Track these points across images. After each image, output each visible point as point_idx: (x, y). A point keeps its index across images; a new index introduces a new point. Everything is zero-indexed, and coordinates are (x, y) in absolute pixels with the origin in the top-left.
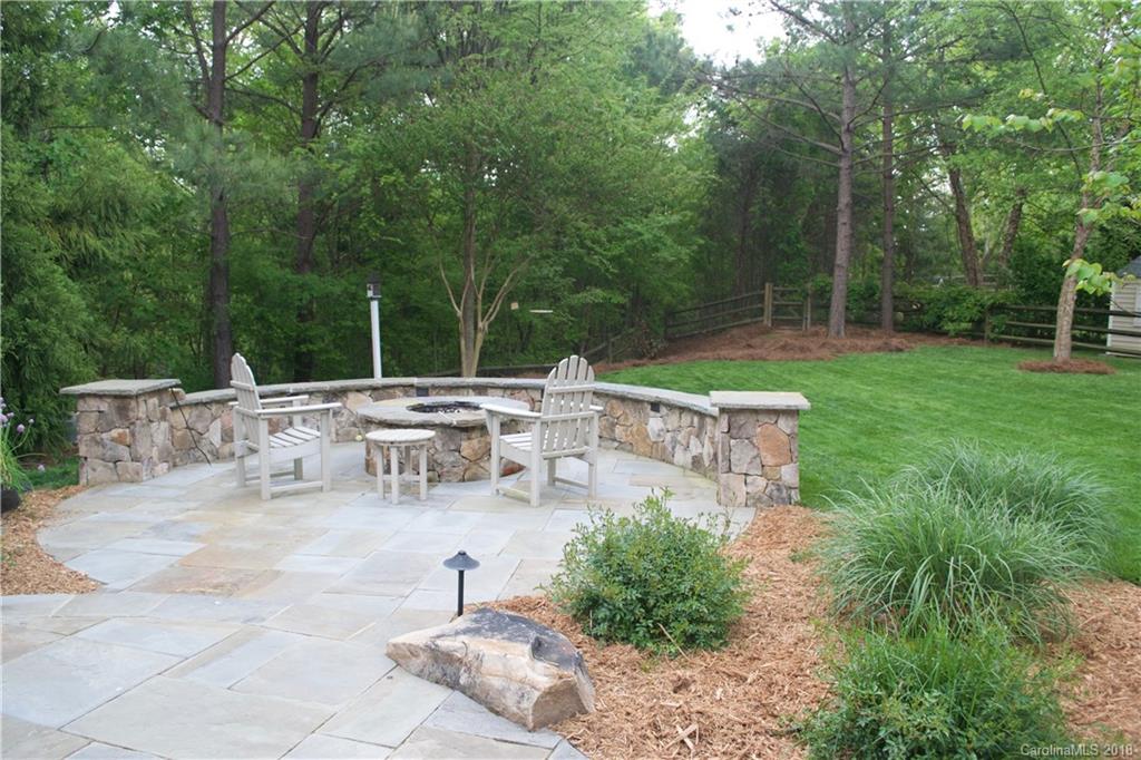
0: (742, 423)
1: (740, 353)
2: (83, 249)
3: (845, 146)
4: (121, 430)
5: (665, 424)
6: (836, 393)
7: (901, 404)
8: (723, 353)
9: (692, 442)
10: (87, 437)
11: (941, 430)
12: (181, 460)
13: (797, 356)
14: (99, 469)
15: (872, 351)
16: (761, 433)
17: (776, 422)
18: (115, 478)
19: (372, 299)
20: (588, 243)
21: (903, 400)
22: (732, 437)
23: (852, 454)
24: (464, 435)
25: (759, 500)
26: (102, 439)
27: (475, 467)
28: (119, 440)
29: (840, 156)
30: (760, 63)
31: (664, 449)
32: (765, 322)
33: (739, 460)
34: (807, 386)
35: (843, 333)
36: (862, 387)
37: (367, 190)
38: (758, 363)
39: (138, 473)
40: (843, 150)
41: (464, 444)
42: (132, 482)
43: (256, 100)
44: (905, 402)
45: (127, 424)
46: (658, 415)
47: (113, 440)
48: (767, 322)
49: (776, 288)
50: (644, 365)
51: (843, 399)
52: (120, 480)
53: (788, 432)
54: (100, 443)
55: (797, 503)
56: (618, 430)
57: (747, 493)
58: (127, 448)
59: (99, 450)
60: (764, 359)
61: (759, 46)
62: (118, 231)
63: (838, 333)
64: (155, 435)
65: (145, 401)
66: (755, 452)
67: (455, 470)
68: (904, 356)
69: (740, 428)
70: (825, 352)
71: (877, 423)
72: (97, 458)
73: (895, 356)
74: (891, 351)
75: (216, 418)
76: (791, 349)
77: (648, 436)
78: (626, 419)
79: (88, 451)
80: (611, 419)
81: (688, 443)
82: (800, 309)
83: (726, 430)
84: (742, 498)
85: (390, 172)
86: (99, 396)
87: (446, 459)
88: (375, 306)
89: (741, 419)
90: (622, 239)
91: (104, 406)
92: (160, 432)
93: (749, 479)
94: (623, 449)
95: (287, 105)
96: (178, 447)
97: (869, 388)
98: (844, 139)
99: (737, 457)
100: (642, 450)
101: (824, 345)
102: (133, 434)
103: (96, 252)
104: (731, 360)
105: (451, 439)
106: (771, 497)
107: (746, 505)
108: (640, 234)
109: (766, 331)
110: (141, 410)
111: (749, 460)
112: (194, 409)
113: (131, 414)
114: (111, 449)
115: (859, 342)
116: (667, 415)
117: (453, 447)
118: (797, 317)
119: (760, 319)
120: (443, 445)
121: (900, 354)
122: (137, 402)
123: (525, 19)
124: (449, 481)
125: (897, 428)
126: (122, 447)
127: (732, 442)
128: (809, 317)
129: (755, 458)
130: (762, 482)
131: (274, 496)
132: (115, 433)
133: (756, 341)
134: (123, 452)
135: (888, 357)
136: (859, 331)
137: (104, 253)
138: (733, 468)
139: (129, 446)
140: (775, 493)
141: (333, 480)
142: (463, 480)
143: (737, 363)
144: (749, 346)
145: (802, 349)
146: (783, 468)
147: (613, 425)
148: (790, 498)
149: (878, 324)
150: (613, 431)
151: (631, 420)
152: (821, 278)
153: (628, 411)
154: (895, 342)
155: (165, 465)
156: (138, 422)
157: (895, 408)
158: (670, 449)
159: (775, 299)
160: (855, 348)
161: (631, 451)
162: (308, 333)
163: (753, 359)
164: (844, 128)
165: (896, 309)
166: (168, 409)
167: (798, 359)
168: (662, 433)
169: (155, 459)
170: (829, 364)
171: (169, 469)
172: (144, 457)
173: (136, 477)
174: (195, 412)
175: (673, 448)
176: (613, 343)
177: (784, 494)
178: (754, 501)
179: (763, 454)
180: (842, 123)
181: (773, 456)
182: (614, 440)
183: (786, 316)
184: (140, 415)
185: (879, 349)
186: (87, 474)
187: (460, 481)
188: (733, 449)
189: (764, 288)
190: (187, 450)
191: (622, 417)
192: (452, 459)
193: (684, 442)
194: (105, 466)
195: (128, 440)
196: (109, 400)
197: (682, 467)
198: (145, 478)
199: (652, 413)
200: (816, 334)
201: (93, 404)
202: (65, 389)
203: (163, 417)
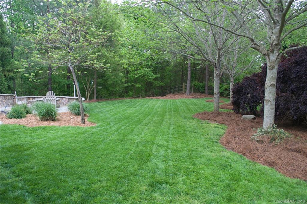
35: (189, 95)
48: (184, 92)
49: (185, 85)
88: (74, 86)
159: (185, 87)
189: (183, 85)
203: (12, 99)
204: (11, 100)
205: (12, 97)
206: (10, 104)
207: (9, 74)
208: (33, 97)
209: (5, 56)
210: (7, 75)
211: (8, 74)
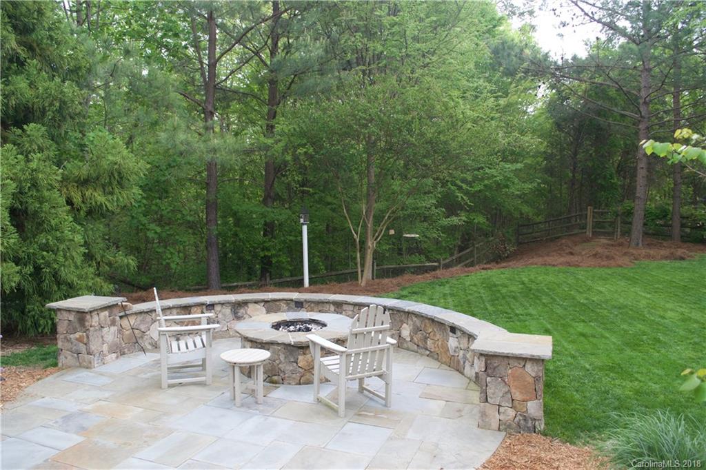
0: (495, 365)
1: (562, 259)
2: (93, 203)
3: (643, 114)
4: (81, 334)
5: (459, 344)
6: (621, 300)
7: (670, 314)
8: (549, 259)
9: (475, 361)
10: (62, 336)
11: (695, 343)
12: (129, 350)
13: (603, 263)
14: (69, 357)
15: (661, 259)
16: (511, 374)
17: (524, 366)
18: (78, 364)
19: (303, 224)
20: (458, 182)
21: (672, 310)
22: (488, 375)
23: (612, 369)
24: (301, 351)
25: (509, 426)
26: (70, 338)
27: (308, 374)
28: (80, 340)
29: (639, 121)
30: (584, 58)
31: (458, 362)
32: (588, 233)
33: (493, 394)
34: (601, 292)
35: (640, 245)
36: (643, 294)
37: (289, 158)
38: (572, 269)
39: (90, 363)
40: (641, 117)
41: (300, 358)
42: (87, 368)
43: (242, 96)
44: (673, 311)
45: (84, 330)
46: (455, 336)
47: (77, 339)
48: (589, 234)
49: (595, 210)
50: (489, 269)
51: (626, 306)
52: (81, 366)
53: (533, 375)
54: (69, 341)
55: (540, 432)
56: (429, 342)
57: (500, 420)
58: (85, 346)
59: (68, 345)
60: (577, 266)
61: (587, 45)
62: (116, 190)
63: (638, 244)
64: (106, 336)
65: (98, 314)
66: (506, 389)
67: (294, 376)
68: (684, 264)
69: (495, 368)
70: (626, 260)
71: (644, 333)
72: (68, 350)
73: (678, 264)
74: (676, 259)
75: (155, 322)
76: (601, 257)
77: (448, 350)
78: (434, 335)
79: (63, 345)
80: (425, 334)
81: (473, 362)
82: (612, 224)
83: (483, 370)
84: (495, 425)
85: (304, 146)
86: (69, 311)
87: (287, 368)
88: (305, 228)
89: (496, 362)
90: (482, 179)
91: (72, 317)
92: (110, 334)
93: (502, 410)
94: (433, 357)
95: (260, 99)
96: (126, 342)
97: (649, 296)
98: (641, 109)
99: (492, 391)
100: (444, 360)
101: (625, 254)
102: (88, 337)
103: (101, 204)
104: (554, 265)
105: (291, 354)
106: (518, 424)
107: (499, 429)
108: (494, 176)
109: (587, 240)
110: (94, 320)
111: (501, 395)
112: (139, 316)
113: (87, 324)
114: (75, 345)
115: (652, 252)
116: (460, 337)
117: (292, 360)
118: (610, 230)
119: (584, 231)
120: (285, 357)
121: (682, 262)
122: (91, 316)
123: (396, 40)
124: (290, 384)
125: (659, 341)
126: (81, 345)
127: (489, 379)
128: (619, 230)
129: (506, 393)
130: (512, 413)
131: (171, 386)
132: (77, 335)
133: (577, 249)
134: (82, 348)
135: (672, 264)
136: (655, 241)
137: (106, 206)
138: (489, 399)
139: (86, 344)
140: (522, 422)
141: (213, 376)
142: (300, 384)
143: (556, 268)
144: (572, 254)
145: (608, 258)
146: (529, 404)
147: (426, 338)
148: (535, 427)
149: (668, 237)
150: (426, 343)
151: (438, 337)
152: (627, 204)
153: (435, 330)
154: (680, 252)
155: (114, 355)
156: (91, 329)
157: (664, 318)
158: (462, 363)
159: (594, 217)
160: (648, 256)
161: (437, 359)
162: (265, 245)
163: (570, 266)
164: (641, 101)
165: (683, 226)
166: (118, 318)
167: (604, 266)
168: (457, 350)
169: (106, 351)
170: (625, 271)
171: (117, 357)
172: (96, 351)
173: (89, 365)
174: (140, 318)
175: (464, 363)
176: (477, 248)
177: (530, 424)
178: (504, 427)
179: (513, 391)
180: (641, 98)
181: (521, 393)
182: (426, 349)
183: (601, 229)
184: (93, 324)
185: (666, 258)
186: (62, 360)
187: (297, 384)
188: (488, 384)
189: (587, 210)
190: (134, 343)
191: (432, 334)
192: (291, 368)
193: (470, 360)
194: (72, 356)
195: (85, 340)
196: (74, 314)
197: (469, 378)
198: (96, 366)
199: (451, 334)
200: (621, 245)
201: (65, 315)
202: (48, 305)
203: (113, 323)
204: (114, 329)
205: (115, 311)
206: (105, 348)
207: (88, 193)
208: (202, 304)
209: (68, 117)
210: (77, 199)
211: (83, 196)
